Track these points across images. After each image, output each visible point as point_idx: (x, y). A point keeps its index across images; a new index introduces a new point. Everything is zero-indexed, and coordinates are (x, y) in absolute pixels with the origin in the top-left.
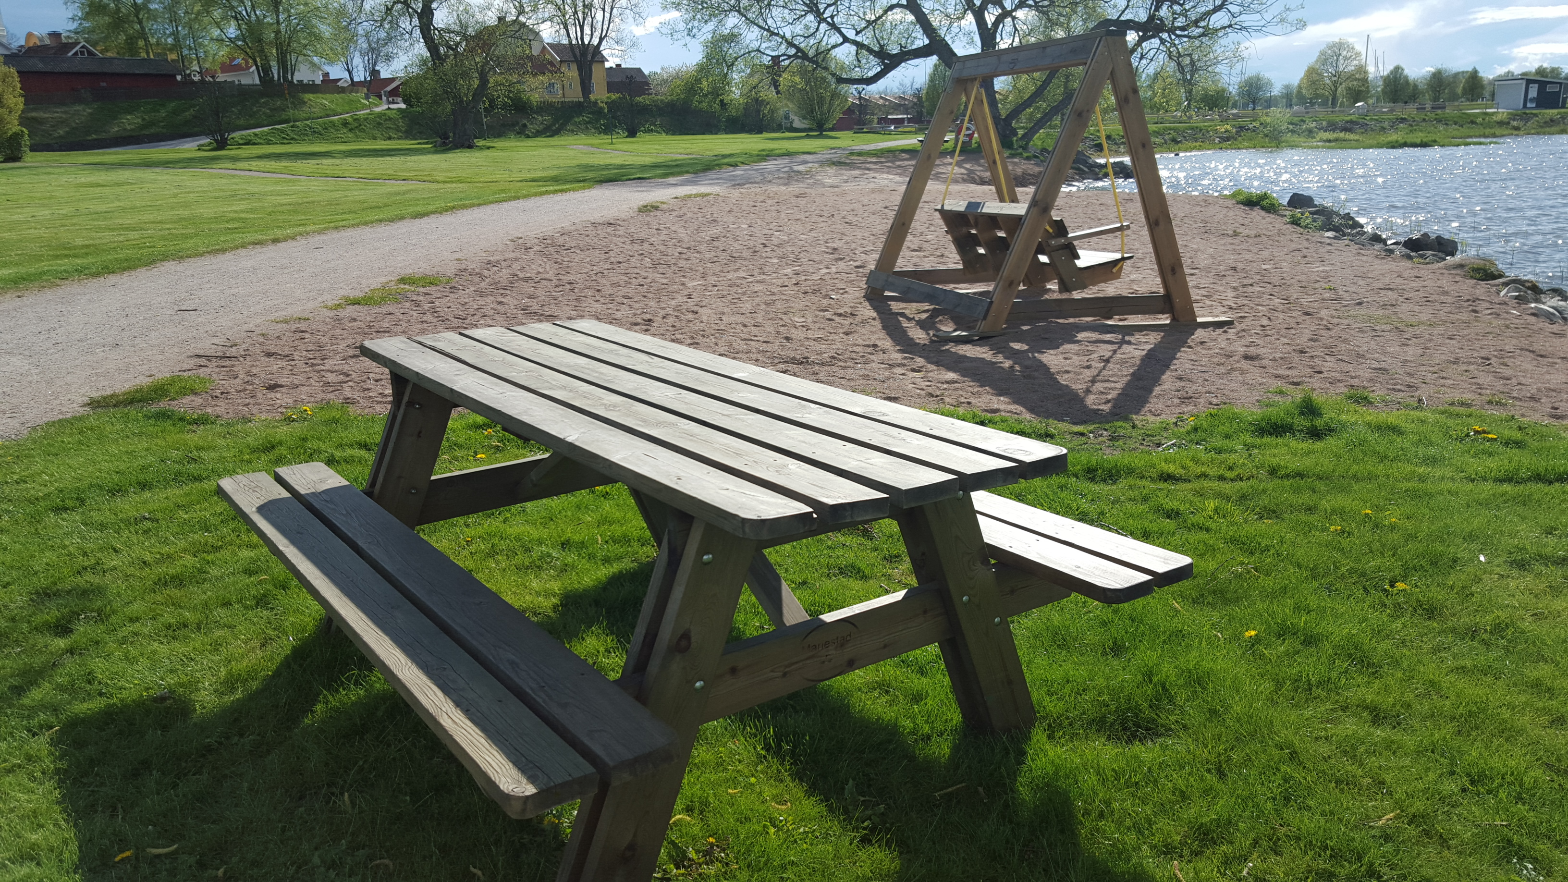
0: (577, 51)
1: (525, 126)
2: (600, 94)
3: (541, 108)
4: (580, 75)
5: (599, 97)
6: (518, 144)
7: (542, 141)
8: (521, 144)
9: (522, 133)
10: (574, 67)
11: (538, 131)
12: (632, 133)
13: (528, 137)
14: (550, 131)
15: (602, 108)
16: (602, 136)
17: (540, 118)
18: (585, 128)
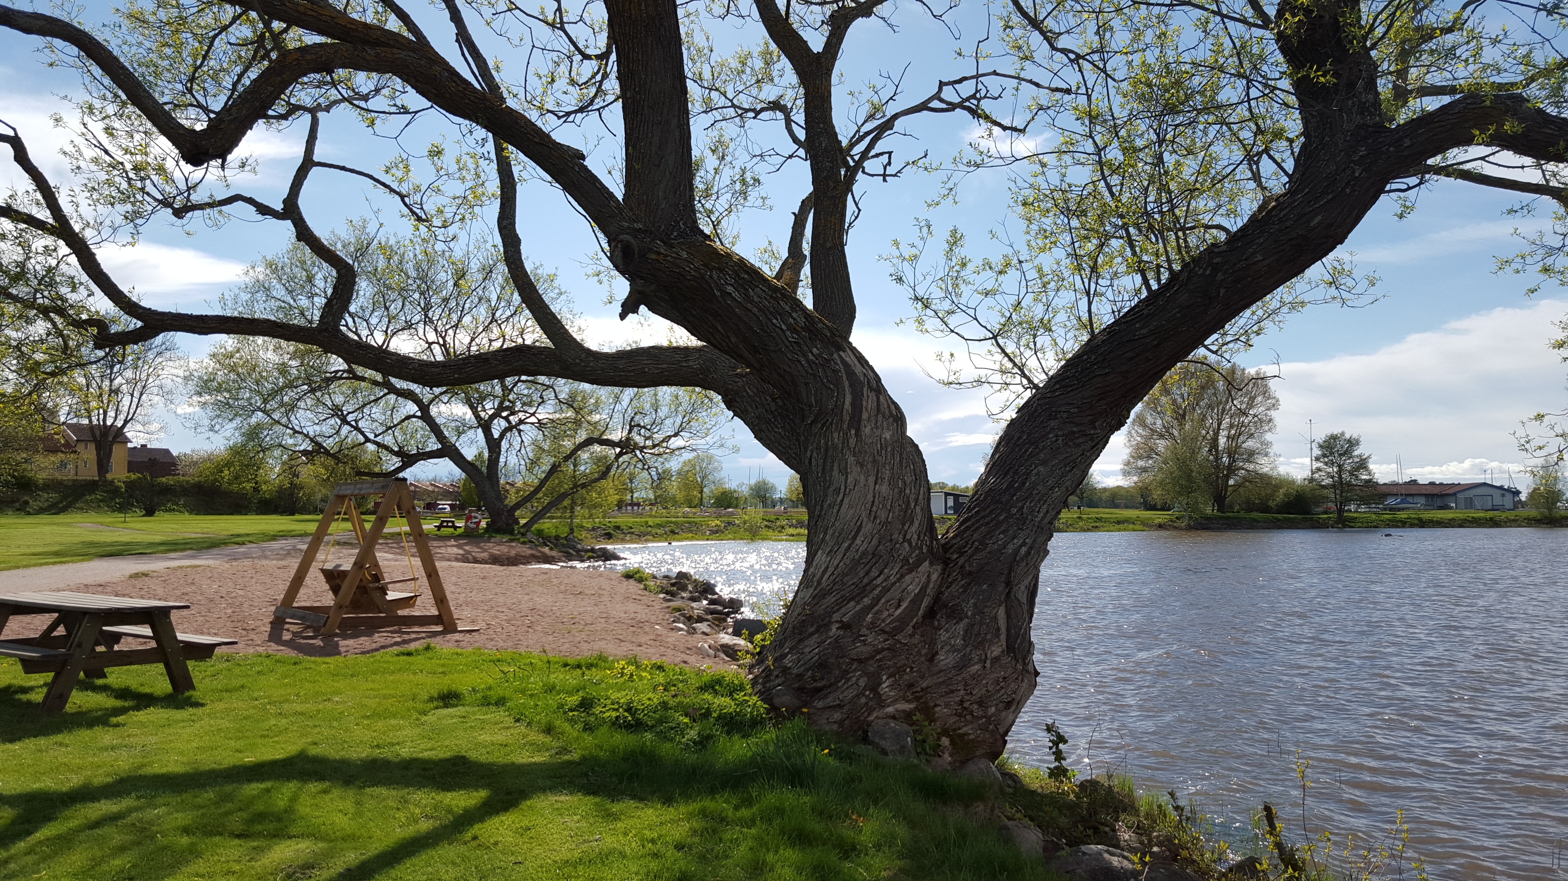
0: (98, 433)
1: (27, 503)
2: (119, 473)
3: (49, 486)
4: (98, 454)
5: (117, 476)
6: (17, 521)
7: (45, 518)
8: (21, 521)
9: (23, 509)
10: (92, 447)
11: (41, 508)
12: (150, 512)
13: (29, 514)
14: (55, 509)
15: (119, 488)
16: (116, 514)
17: (46, 495)
18: (96, 507)
